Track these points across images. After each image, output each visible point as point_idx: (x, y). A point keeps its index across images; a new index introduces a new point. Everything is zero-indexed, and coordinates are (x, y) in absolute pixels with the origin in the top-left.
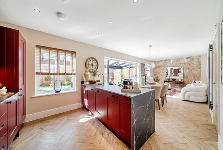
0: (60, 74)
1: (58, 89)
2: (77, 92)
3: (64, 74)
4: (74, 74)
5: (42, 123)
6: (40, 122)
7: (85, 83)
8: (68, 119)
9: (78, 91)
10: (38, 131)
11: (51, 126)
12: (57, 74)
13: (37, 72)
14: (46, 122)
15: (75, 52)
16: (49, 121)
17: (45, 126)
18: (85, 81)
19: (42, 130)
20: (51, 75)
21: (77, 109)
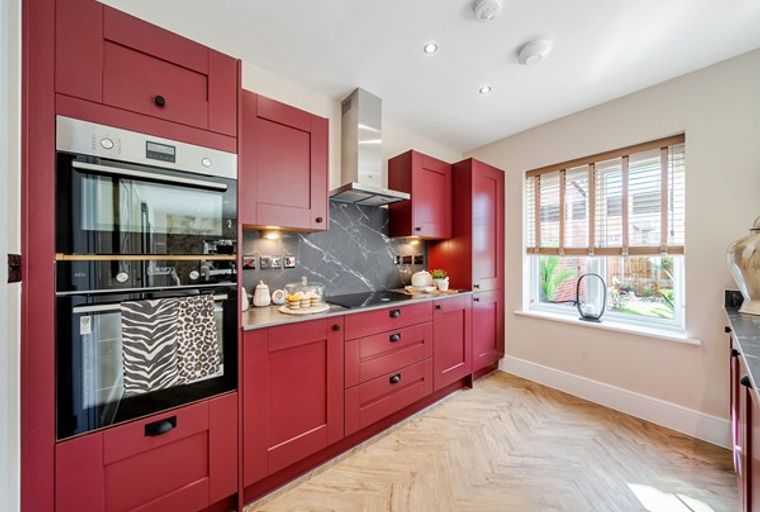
0: (600, 251)
1: (589, 308)
2: (695, 346)
3: (618, 251)
4: (679, 250)
5: (526, 393)
6: (523, 389)
7: (743, 309)
8: (594, 440)
9: (698, 342)
10: (500, 405)
11: (533, 416)
12: (586, 252)
13: (529, 246)
14: (534, 397)
15: (680, 138)
16: (540, 402)
17: (522, 405)
18: (745, 293)
19: (509, 408)
20: (566, 254)
21: (684, 439)
